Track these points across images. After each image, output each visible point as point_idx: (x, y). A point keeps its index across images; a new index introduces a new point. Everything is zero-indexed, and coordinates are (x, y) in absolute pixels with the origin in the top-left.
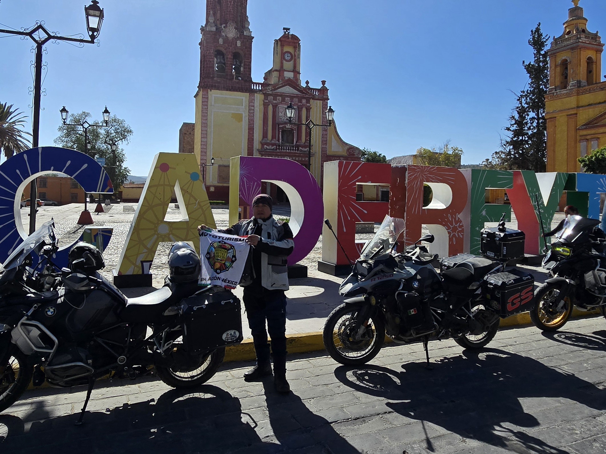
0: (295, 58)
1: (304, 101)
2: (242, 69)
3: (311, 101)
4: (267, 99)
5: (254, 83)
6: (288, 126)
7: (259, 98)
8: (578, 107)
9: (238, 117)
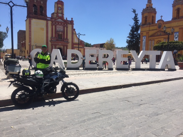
0: (62, 9)
1: (65, 25)
2: (43, 12)
3: (68, 25)
4: (53, 23)
5: (48, 17)
6: (60, 33)
7: (50, 23)
8: (149, 30)
9: (42, 29)
